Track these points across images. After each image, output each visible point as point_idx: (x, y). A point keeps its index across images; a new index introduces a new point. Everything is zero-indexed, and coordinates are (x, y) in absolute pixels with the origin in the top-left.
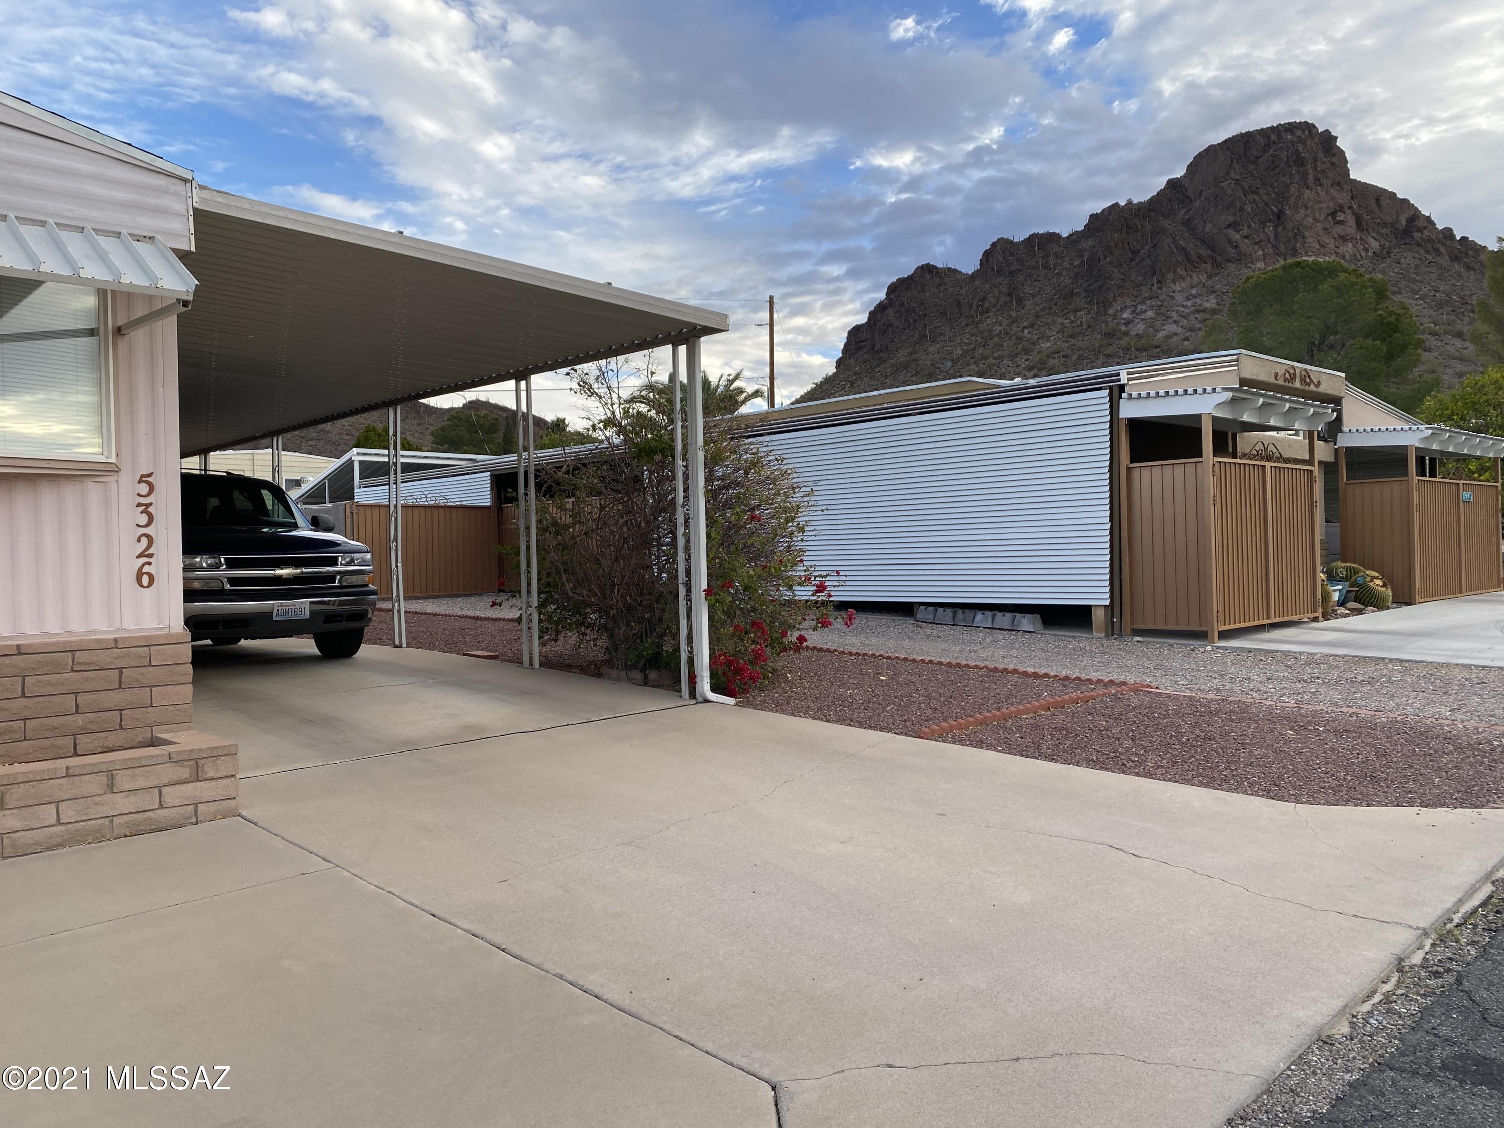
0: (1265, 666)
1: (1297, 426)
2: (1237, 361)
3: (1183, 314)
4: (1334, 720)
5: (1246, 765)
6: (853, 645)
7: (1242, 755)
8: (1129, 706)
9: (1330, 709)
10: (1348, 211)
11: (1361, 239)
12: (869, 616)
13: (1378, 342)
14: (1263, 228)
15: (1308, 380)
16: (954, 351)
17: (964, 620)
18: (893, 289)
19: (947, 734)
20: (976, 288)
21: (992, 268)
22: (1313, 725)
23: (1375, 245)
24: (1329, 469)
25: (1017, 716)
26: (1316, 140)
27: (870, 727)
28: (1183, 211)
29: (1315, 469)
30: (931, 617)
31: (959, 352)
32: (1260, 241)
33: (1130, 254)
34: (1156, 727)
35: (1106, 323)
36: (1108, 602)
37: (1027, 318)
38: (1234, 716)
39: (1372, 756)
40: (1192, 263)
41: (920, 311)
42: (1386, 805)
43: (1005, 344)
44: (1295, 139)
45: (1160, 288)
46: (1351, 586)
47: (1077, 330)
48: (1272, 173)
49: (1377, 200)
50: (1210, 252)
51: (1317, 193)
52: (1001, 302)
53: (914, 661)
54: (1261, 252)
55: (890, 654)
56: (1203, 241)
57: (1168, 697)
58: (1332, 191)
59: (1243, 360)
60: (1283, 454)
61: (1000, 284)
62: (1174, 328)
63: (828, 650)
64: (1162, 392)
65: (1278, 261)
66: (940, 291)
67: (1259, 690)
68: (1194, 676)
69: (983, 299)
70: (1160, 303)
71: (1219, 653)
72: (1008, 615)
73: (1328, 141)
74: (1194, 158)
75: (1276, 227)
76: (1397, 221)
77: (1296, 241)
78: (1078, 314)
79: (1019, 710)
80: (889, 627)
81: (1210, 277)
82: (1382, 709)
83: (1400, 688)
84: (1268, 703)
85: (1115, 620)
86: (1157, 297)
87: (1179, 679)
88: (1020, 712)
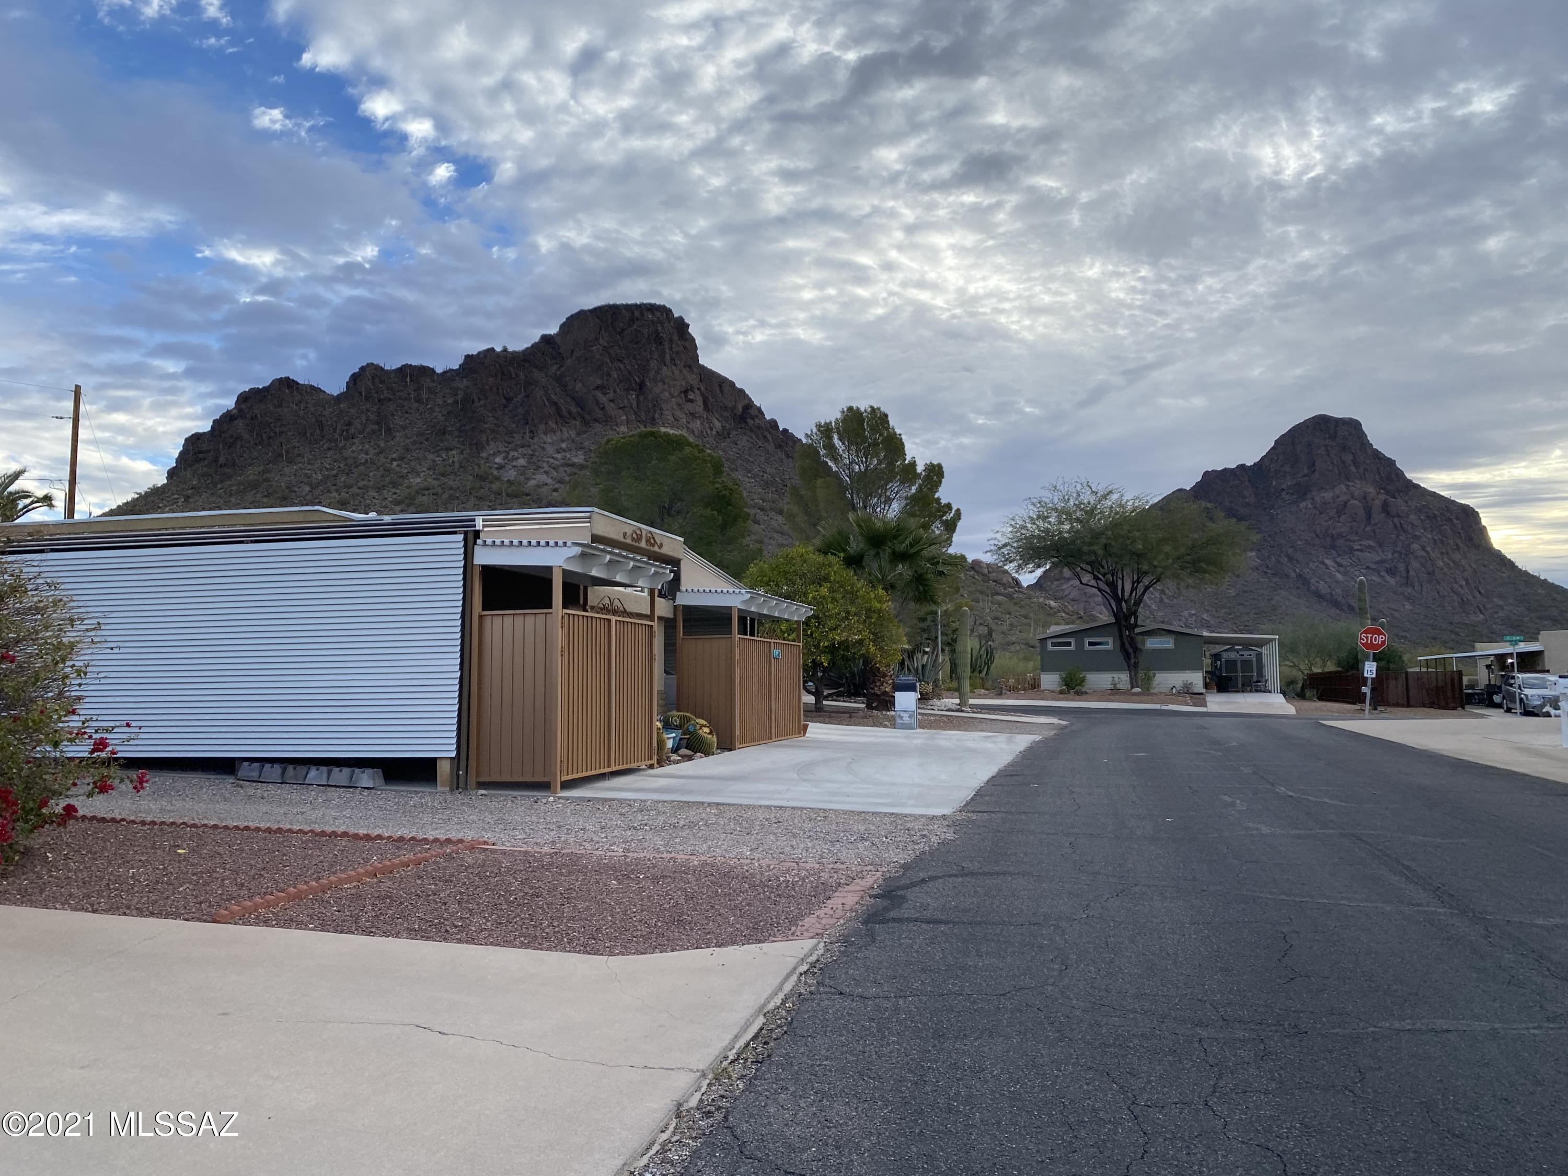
0: (601, 815)
1: (640, 584)
2: (590, 518)
3: (553, 466)
4: (654, 866)
5: (569, 920)
6: (149, 811)
7: (566, 910)
8: (462, 866)
9: (652, 855)
10: (697, 392)
11: (707, 419)
12: (177, 775)
13: (715, 512)
14: (627, 395)
15: (652, 541)
16: (314, 475)
17: (295, 777)
18: (243, 398)
19: (250, 914)
20: (341, 411)
21: (360, 393)
22: (635, 873)
23: (718, 425)
24: (669, 624)
25: (337, 886)
26: (672, 324)
27: (152, 914)
28: (555, 367)
29: (655, 624)
30: (255, 774)
31: (320, 477)
32: (624, 407)
33: (504, 401)
34: (485, 886)
35: (479, 465)
36: (453, 755)
37: (397, 450)
38: (564, 869)
39: (682, 901)
40: (562, 418)
41: (275, 427)
42: (688, 949)
43: (371, 474)
44: (655, 319)
45: (532, 438)
46: (684, 733)
47: (449, 469)
48: (635, 346)
49: (720, 386)
50: (579, 410)
51: (673, 373)
52: (368, 429)
53: (226, 827)
54: (624, 417)
55: (197, 821)
56: (573, 399)
57: (504, 853)
58: (684, 371)
59: (595, 517)
60: (626, 609)
61: (368, 411)
62: (544, 478)
63: (113, 820)
64: (516, 542)
65: (639, 428)
66: (300, 409)
67: (592, 840)
68: (532, 829)
69: (349, 424)
70: (532, 453)
71: (560, 803)
72: (346, 771)
73: (681, 326)
74: (567, 319)
75: (638, 396)
76: (735, 407)
77: (655, 411)
78: (451, 453)
79: (340, 879)
80: (201, 788)
81: (578, 434)
82: (696, 852)
83: (714, 831)
84: (598, 853)
85: (461, 772)
86: (529, 446)
87: (517, 833)
88: (341, 881)
